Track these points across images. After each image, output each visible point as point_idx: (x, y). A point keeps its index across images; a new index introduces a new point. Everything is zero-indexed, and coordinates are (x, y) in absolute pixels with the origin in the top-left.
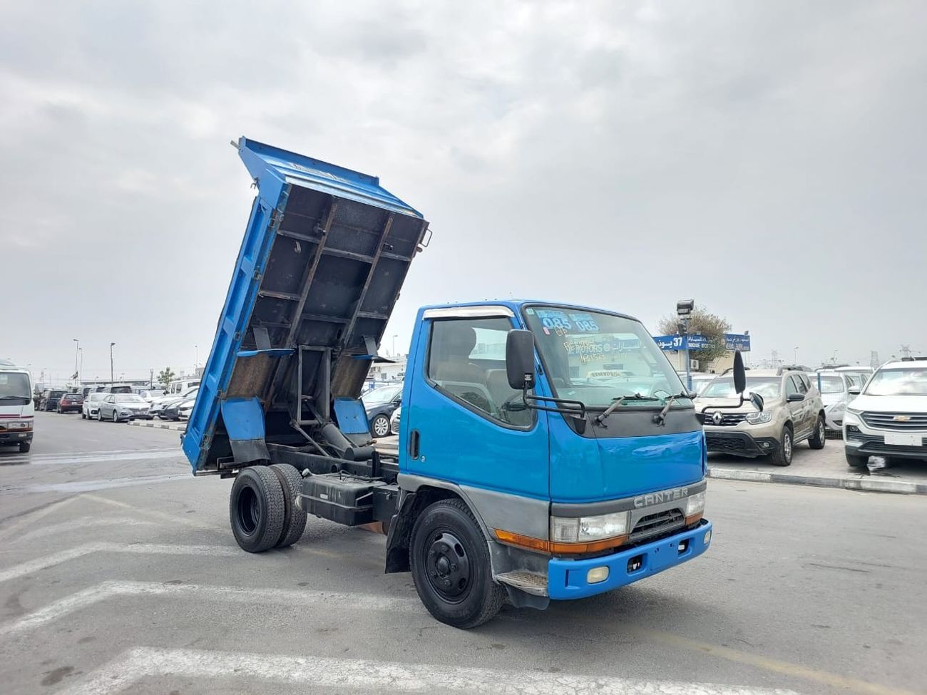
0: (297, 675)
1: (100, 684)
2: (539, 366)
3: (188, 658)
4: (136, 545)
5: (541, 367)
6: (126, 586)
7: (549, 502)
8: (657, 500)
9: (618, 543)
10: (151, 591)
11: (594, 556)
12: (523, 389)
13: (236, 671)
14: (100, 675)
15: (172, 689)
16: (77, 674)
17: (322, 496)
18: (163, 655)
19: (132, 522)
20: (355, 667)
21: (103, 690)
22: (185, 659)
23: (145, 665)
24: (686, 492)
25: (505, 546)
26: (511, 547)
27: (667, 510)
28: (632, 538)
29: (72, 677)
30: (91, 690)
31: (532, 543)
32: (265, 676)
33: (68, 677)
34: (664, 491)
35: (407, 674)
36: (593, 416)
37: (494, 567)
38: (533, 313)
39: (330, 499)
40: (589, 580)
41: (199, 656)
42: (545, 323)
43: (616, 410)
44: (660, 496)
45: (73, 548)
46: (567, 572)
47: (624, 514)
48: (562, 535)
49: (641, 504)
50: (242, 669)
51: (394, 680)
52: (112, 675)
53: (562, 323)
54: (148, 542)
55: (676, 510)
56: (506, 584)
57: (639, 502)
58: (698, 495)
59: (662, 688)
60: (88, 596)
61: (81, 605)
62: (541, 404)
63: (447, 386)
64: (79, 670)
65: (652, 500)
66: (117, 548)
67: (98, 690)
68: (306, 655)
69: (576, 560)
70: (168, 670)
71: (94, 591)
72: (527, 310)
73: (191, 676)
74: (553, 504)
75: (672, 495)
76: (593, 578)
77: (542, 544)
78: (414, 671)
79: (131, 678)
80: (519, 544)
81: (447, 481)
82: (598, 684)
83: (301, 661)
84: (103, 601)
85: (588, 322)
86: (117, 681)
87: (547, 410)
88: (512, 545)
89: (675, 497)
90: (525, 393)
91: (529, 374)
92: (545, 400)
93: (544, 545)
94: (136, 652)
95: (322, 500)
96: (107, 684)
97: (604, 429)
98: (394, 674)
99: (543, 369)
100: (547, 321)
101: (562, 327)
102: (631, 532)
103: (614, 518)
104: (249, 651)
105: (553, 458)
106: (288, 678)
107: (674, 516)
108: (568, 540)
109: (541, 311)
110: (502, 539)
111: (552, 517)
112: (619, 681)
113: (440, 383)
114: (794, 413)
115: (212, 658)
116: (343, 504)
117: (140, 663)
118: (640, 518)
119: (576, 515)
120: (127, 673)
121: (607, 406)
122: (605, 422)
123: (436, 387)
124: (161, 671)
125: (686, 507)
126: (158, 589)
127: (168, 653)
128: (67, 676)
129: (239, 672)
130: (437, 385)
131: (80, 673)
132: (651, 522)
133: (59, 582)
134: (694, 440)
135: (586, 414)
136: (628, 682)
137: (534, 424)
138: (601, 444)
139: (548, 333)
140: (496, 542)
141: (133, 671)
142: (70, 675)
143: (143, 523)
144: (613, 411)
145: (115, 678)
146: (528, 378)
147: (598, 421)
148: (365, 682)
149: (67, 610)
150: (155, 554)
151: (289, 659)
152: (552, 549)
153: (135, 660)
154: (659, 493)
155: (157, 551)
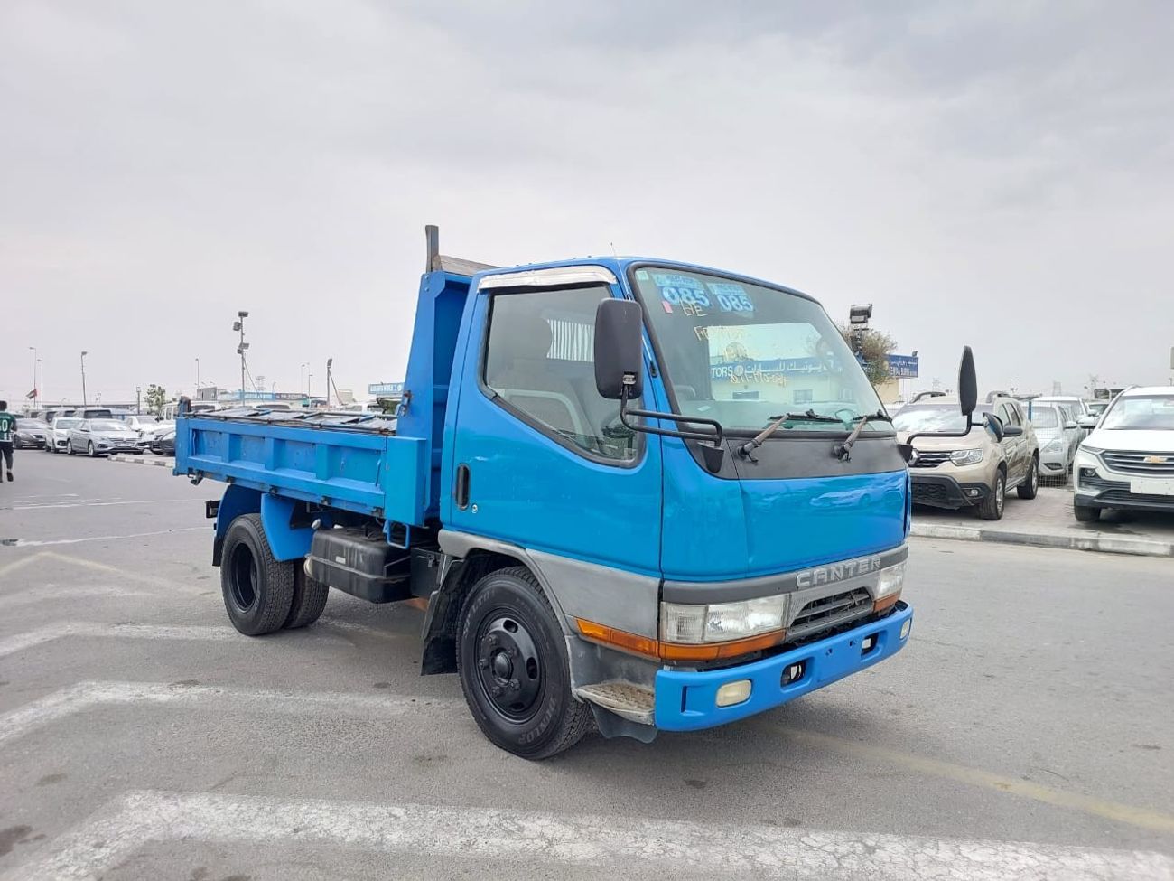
0: (395, 837)
1: (76, 858)
2: (652, 364)
3: (217, 809)
4: (126, 626)
5: (655, 363)
6: (114, 689)
7: (659, 580)
8: (832, 578)
9: (769, 643)
10: (152, 696)
11: (729, 663)
12: (621, 398)
13: (296, 831)
14: (75, 841)
15: (195, 865)
16: (36, 838)
17: (339, 559)
18: (176, 804)
19: (118, 592)
20: (485, 821)
21: (79, 868)
22: (213, 811)
23: (149, 821)
24: (878, 564)
25: (593, 645)
26: (601, 647)
27: (848, 590)
28: (791, 634)
29: (30, 845)
30: (60, 869)
31: (631, 641)
32: (344, 839)
33: (23, 845)
34: (843, 563)
35: (569, 833)
36: (736, 445)
37: (574, 676)
38: (647, 278)
39: (350, 564)
40: (719, 702)
41: (235, 805)
42: (666, 295)
43: (772, 436)
44: (838, 570)
45: (30, 631)
46: (685, 689)
47: (780, 598)
48: (679, 630)
49: (808, 583)
50: (305, 828)
51: (550, 844)
52: (94, 842)
53: (694, 296)
54: (145, 622)
55: (862, 591)
56: (592, 702)
57: (803, 580)
58: (895, 567)
59: (965, 851)
60: (55, 705)
61: (43, 721)
62: (652, 423)
63: (512, 397)
64: (38, 833)
65: (825, 576)
66: (98, 630)
67: (72, 869)
68: (402, 802)
69: (699, 671)
70: (186, 831)
71: (65, 698)
72: (638, 272)
73: (224, 840)
74: (666, 584)
75: (856, 568)
76: (726, 698)
77: (647, 645)
78: (578, 828)
79: (127, 845)
80: (611, 642)
81: (509, 543)
82: (866, 846)
83: (398, 811)
84: (76, 715)
85: (737, 297)
86: (104, 852)
87: (661, 433)
88: (603, 643)
89: (860, 571)
90: (623, 405)
91: (632, 374)
92: (659, 417)
93: (650, 645)
94: (133, 800)
95: (338, 566)
96: (86, 857)
97: (753, 466)
98: (549, 833)
99: (657, 368)
100: (670, 292)
101: (694, 302)
102: (790, 625)
103: (764, 604)
104: (312, 795)
105: (668, 512)
106: (381, 843)
107: (857, 599)
108: (687, 639)
109: (660, 276)
110: (586, 634)
111: (663, 603)
112: (896, 840)
113: (501, 392)
114: (1007, 451)
115: (255, 809)
116: (366, 573)
117: (139, 819)
118: (805, 604)
119: (703, 600)
120: (118, 836)
121: (761, 430)
122: (755, 454)
123: (496, 398)
124: (175, 831)
125: (876, 585)
126: (162, 694)
127: (184, 801)
128: (21, 843)
129: (302, 834)
130: (497, 395)
131: (41, 837)
132: (821, 609)
133: (8, 683)
134: (895, 484)
135: (724, 441)
136: (910, 842)
137: (640, 457)
138: (746, 488)
139: (669, 310)
140: (578, 637)
141: (130, 833)
142: (26, 841)
143: (136, 594)
144: (768, 437)
145: (99, 846)
146: (629, 380)
147: (743, 453)
148: (506, 848)
149: (20, 729)
150: (154, 640)
151: (378, 809)
152: (662, 653)
153: (132, 814)
154: (836, 564)
155: (159, 635)
